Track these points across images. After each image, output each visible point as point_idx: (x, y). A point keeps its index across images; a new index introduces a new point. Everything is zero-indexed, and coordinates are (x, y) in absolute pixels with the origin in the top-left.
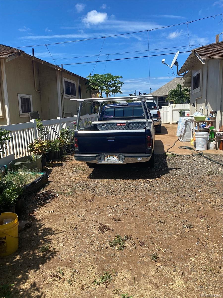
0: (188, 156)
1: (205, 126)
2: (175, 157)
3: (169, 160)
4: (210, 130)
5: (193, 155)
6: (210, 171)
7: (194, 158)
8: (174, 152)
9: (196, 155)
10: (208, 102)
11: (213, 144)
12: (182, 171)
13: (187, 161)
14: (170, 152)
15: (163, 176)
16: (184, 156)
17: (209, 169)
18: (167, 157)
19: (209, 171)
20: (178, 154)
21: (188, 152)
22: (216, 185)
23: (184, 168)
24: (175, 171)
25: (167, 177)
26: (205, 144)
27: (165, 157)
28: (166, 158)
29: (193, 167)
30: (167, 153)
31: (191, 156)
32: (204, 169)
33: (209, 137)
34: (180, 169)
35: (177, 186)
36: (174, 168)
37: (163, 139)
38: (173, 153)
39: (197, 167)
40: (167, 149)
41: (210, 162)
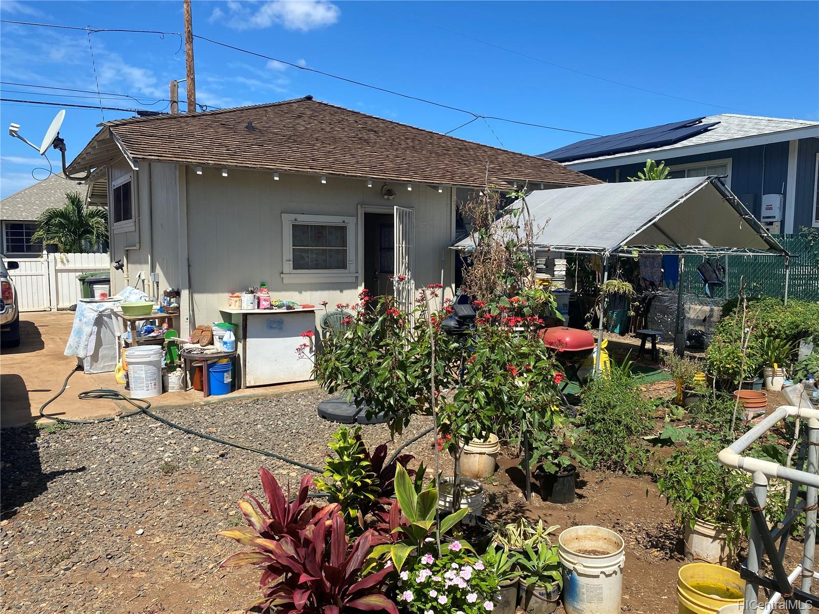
0: (108, 421)
1: (153, 331)
2: (68, 431)
3: (46, 445)
4: (167, 341)
5: (123, 417)
6: (169, 460)
7: (125, 425)
8: (64, 413)
9: (130, 416)
10: (157, 264)
11: (177, 378)
12: (89, 477)
13: (105, 439)
14: (49, 416)
15: (26, 510)
16: (96, 422)
17: (166, 455)
18: (39, 436)
19: (166, 460)
20: (75, 419)
21: (108, 408)
22: (185, 502)
23: (95, 466)
24: (65, 480)
25: (39, 508)
26: (155, 379)
27: (31, 436)
28: (35, 438)
29: (122, 456)
30: (39, 422)
31: (117, 419)
32: (153, 456)
33: (165, 360)
34: (83, 469)
35: (72, 533)
36: (64, 472)
37: (26, 368)
38: (61, 417)
39: (133, 453)
40: (41, 406)
41: (170, 432)
